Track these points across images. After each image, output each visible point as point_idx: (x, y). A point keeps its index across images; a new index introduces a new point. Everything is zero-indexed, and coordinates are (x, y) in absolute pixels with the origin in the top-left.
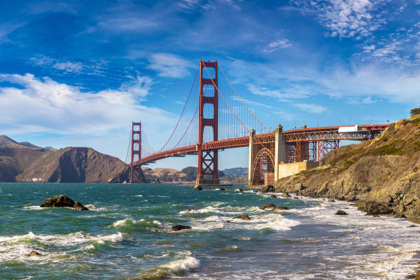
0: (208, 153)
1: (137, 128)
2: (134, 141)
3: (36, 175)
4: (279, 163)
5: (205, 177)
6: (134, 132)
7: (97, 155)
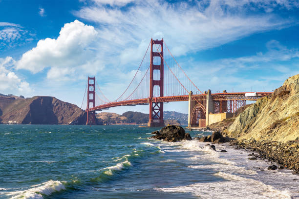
0: (156, 105)
1: (91, 82)
2: (89, 92)
3: (11, 118)
4: (209, 113)
5: (155, 121)
6: (89, 85)
7: (59, 102)
